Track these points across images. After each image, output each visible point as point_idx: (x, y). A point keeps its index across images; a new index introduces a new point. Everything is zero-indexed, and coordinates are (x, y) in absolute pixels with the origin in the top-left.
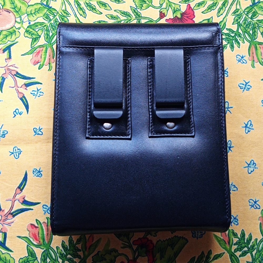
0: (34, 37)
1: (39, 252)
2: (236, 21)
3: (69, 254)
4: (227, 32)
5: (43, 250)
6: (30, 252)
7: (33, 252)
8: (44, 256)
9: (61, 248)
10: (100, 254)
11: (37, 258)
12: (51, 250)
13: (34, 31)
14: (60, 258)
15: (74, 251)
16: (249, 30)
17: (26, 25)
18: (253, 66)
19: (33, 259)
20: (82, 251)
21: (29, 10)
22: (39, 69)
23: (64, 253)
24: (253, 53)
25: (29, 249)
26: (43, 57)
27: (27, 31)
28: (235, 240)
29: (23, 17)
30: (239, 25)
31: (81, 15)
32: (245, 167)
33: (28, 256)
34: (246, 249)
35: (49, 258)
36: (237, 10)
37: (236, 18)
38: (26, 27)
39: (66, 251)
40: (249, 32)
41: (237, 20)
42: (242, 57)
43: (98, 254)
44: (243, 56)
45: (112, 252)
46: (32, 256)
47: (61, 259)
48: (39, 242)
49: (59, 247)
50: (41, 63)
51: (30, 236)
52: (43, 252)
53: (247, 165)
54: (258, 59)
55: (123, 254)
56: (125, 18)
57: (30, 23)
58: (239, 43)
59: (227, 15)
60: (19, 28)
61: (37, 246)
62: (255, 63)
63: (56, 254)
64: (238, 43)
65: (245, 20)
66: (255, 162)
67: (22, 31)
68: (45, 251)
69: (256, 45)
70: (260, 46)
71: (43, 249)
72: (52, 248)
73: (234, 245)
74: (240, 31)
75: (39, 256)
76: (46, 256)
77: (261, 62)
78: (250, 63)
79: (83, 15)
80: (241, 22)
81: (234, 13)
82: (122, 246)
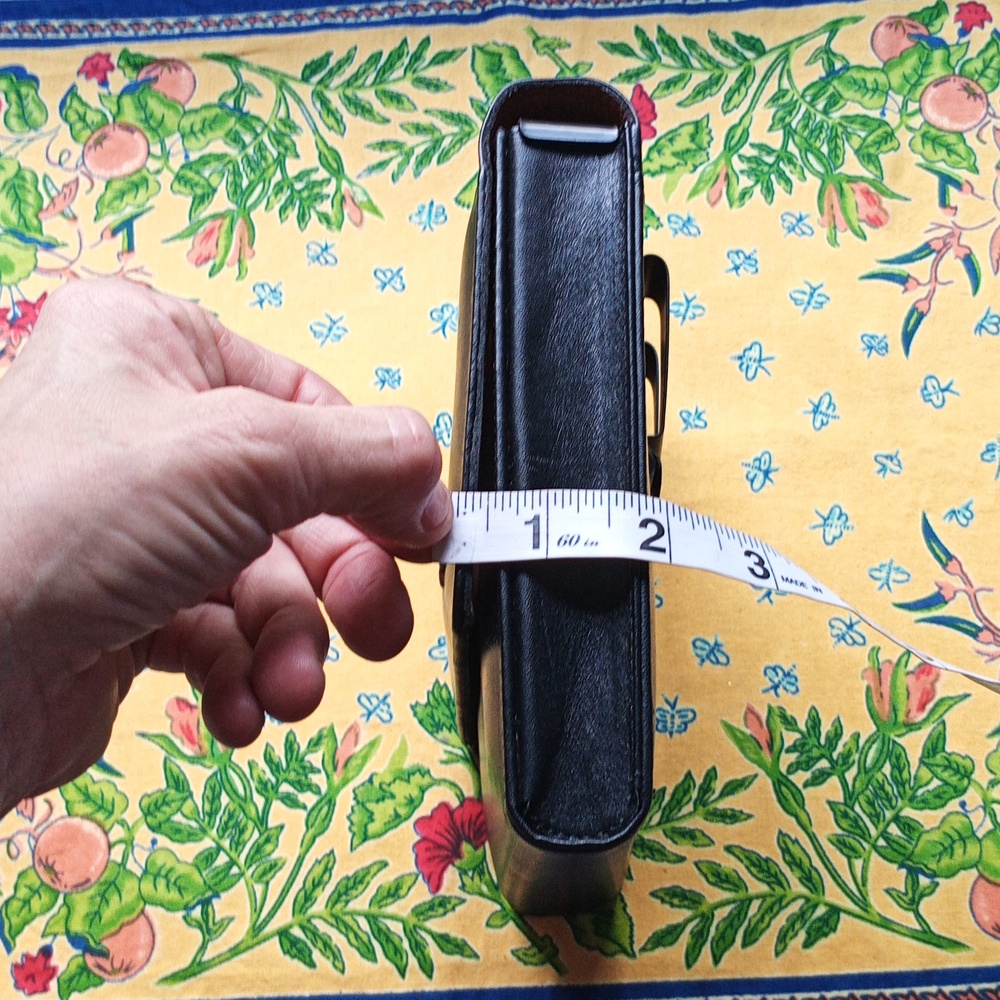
0: (199, 191)
1: (198, 777)
2: (781, 122)
3: (286, 780)
4: (754, 152)
5: (209, 772)
6: (173, 776)
7: (181, 777)
8: (213, 789)
9: (262, 765)
10: (376, 783)
11: (191, 795)
12: (234, 770)
13: (197, 178)
14: (258, 791)
15: (301, 771)
16: (818, 144)
17: (176, 162)
18: (833, 241)
19: (179, 796)
20: (323, 772)
21: (186, 123)
22: (210, 275)
23: (269, 780)
24: (832, 207)
25: (171, 770)
26: (222, 243)
27: (179, 178)
28: (791, 738)
29: (168, 142)
30: (789, 133)
31: (330, 128)
32: (814, 527)
33: (166, 790)
34: (824, 764)
35: (227, 794)
36: (782, 93)
37: (781, 114)
38: (176, 168)
39: (277, 774)
40: (819, 150)
41: (782, 119)
42: (800, 219)
43: (370, 780)
44: (801, 216)
45: (414, 774)
46: (177, 789)
47: (262, 795)
48: (200, 748)
49: (257, 761)
50: (218, 261)
51: (173, 733)
52: (211, 777)
53: (821, 521)
54: (849, 222)
55: (445, 781)
56: (456, 129)
57: (187, 157)
58: (788, 181)
59: (751, 107)
60: (158, 172)
61: (192, 760)
62: (838, 234)
63: (248, 781)
64: (786, 182)
65: (807, 116)
66: (843, 511)
67: (167, 178)
68: (215, 774)
69: (841, 185)
70: (854, 186)
71: (210, 767)
72: (237, 766)
73: (788, 751)
74: (792, 148)
75: (197, 788)
76: (217, 787)
77: (858, 229)
78: (823, 233)
79: (335, 126)
80: (794, 125)
81: (774, 99)
82: (445, 757)
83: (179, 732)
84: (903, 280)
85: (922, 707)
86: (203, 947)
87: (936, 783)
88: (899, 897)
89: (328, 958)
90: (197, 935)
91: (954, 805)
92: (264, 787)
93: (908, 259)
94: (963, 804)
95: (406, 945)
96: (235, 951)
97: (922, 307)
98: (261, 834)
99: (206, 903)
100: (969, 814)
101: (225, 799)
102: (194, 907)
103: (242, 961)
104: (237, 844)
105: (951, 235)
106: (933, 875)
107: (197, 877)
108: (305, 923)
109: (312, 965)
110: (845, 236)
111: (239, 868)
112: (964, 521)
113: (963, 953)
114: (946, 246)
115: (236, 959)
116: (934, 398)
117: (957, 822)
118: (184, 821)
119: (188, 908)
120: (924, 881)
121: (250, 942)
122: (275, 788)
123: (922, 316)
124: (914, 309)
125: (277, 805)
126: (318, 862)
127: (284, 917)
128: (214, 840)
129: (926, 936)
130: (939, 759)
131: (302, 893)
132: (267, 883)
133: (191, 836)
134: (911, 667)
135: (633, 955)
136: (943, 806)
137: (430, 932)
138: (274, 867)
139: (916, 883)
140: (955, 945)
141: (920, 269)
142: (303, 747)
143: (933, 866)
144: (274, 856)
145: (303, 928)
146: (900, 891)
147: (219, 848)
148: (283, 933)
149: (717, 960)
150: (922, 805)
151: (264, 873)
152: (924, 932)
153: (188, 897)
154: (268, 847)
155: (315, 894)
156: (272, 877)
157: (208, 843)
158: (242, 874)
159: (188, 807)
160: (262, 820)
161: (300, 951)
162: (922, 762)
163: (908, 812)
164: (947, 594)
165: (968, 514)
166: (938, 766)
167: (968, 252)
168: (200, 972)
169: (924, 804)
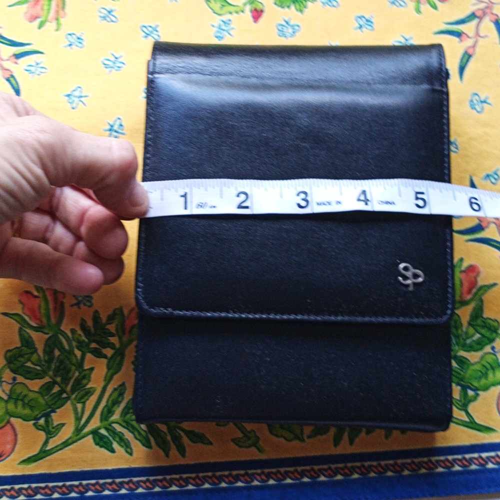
83: (28, 313)
84: (459, 34)
85: (469, 292)
86: (46, 443)
87: (478, 336)
88: (457, 403)
89: (122, 446)
90: (42, 435)
91: (488, 349)
92: (81, 345)
93: (462, 22)
94: (493, 348)
95: (169, 438)
96: (66, 444)
97: (470, 51)
98: (80, 373)
99: (47, 416)
100: (497, 354)
101: (57, 353)
102: (39, 419)
103: (71, 450)
104: (66, 380)
105: (487, 8)
106: (475, 389)
107: (41, 400)
108: (108, 427)
109: (113, 451)
110: (425, 8)
111: (67, 394)
112: (493, 181)
113: (493, 434)
114: (485, 14)
115: (67, 448)
116: (477, 107)
117: (490, 358)
118: (32, 366)
119: (37, 419)
120: (471, 393)
121: (75, 438)
122: (88, 345)
123: (470, 56)
124: (466, 53)
125: (89, 356)
126: (115, 389)
127: (95, 423)
128: (51, 378)
129: (472, 425)
130: (479, 322)
131: (106, 409)
132: (84, 403)
133: (38, 376)
134: (463, 268)
135: (303, 441)
136: (481, 349)
137: (183, 430)
138: (89, 393)
139: (466, 394)
140: (488, 429)
141: (468, 28)
142: (104, 320)
143: (476, 384)
144: (89, 386)
145: (107, 429)
146: (457, 400)
147: (55, 383)
148: (95, 432)
149: (351, 442)
150: (469, 349)
151: (82, 397)
152: (471, 422)
153: (36, 413)
154: (85, 381)
155: (114, 409)
156: (88, 399)
157: (47, 379)
158: (68, 398)
159: (34, 357)
160: (80, 365)
161: (105, 443)
162: (470, 324)
163: (462, 353)
164: (484, 224)
165: (496, 177)
166: (478, 326)
167: (496, 17)
168: (44, 457)
169: (471, 348)
